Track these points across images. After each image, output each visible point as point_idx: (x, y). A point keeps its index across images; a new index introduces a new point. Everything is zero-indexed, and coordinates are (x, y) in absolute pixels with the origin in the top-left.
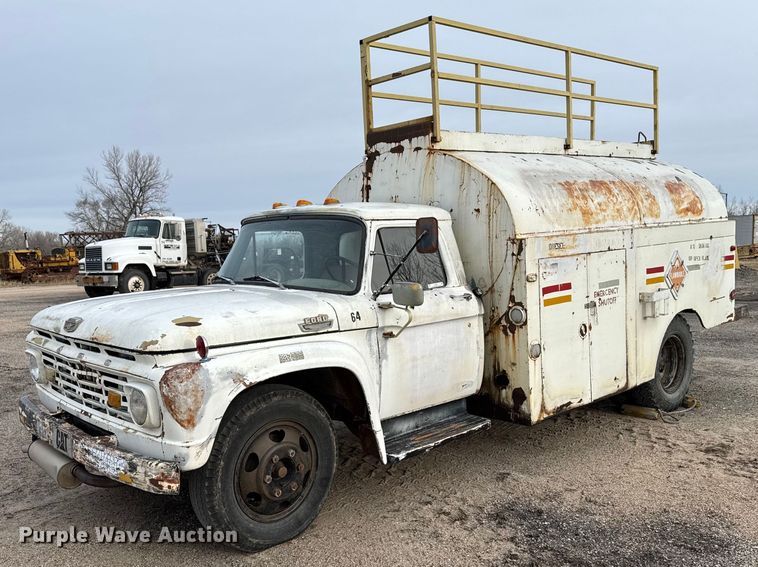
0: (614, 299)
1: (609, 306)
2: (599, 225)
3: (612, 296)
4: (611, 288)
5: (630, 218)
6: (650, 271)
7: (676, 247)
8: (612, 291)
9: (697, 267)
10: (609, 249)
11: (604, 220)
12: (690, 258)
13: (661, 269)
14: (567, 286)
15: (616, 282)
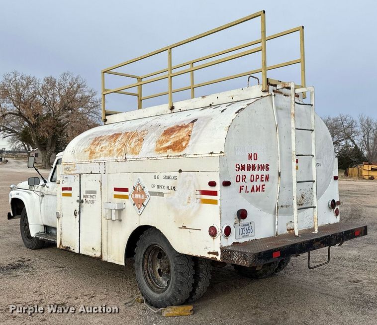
0: (93, 202)
1: (90, 204)
2: (96, 159)
3: (92, 199)
4: (92, 195)
5: (116, 155)
6: (116, 189)
7: (140, 176)
8: (92, 197)
9: (161, 194)
10: (91, 173)
11: (100, 156)
12: (153, 186)
13: (126, 190)
14: (70, 189)
15: (95, 192)
